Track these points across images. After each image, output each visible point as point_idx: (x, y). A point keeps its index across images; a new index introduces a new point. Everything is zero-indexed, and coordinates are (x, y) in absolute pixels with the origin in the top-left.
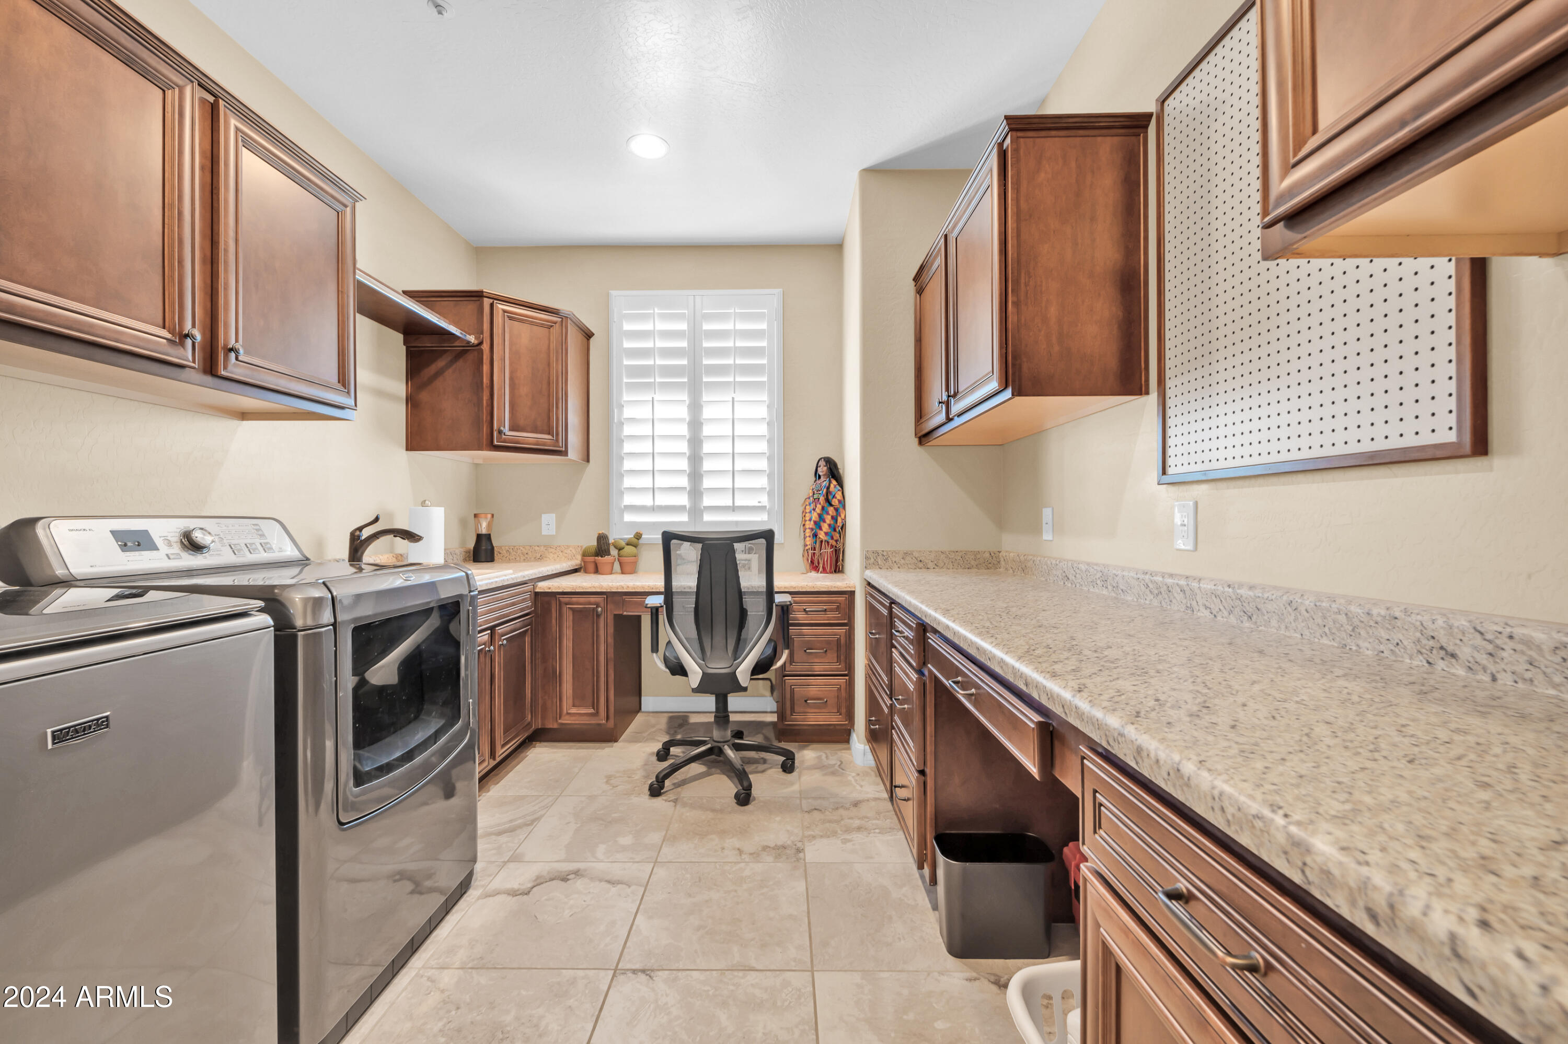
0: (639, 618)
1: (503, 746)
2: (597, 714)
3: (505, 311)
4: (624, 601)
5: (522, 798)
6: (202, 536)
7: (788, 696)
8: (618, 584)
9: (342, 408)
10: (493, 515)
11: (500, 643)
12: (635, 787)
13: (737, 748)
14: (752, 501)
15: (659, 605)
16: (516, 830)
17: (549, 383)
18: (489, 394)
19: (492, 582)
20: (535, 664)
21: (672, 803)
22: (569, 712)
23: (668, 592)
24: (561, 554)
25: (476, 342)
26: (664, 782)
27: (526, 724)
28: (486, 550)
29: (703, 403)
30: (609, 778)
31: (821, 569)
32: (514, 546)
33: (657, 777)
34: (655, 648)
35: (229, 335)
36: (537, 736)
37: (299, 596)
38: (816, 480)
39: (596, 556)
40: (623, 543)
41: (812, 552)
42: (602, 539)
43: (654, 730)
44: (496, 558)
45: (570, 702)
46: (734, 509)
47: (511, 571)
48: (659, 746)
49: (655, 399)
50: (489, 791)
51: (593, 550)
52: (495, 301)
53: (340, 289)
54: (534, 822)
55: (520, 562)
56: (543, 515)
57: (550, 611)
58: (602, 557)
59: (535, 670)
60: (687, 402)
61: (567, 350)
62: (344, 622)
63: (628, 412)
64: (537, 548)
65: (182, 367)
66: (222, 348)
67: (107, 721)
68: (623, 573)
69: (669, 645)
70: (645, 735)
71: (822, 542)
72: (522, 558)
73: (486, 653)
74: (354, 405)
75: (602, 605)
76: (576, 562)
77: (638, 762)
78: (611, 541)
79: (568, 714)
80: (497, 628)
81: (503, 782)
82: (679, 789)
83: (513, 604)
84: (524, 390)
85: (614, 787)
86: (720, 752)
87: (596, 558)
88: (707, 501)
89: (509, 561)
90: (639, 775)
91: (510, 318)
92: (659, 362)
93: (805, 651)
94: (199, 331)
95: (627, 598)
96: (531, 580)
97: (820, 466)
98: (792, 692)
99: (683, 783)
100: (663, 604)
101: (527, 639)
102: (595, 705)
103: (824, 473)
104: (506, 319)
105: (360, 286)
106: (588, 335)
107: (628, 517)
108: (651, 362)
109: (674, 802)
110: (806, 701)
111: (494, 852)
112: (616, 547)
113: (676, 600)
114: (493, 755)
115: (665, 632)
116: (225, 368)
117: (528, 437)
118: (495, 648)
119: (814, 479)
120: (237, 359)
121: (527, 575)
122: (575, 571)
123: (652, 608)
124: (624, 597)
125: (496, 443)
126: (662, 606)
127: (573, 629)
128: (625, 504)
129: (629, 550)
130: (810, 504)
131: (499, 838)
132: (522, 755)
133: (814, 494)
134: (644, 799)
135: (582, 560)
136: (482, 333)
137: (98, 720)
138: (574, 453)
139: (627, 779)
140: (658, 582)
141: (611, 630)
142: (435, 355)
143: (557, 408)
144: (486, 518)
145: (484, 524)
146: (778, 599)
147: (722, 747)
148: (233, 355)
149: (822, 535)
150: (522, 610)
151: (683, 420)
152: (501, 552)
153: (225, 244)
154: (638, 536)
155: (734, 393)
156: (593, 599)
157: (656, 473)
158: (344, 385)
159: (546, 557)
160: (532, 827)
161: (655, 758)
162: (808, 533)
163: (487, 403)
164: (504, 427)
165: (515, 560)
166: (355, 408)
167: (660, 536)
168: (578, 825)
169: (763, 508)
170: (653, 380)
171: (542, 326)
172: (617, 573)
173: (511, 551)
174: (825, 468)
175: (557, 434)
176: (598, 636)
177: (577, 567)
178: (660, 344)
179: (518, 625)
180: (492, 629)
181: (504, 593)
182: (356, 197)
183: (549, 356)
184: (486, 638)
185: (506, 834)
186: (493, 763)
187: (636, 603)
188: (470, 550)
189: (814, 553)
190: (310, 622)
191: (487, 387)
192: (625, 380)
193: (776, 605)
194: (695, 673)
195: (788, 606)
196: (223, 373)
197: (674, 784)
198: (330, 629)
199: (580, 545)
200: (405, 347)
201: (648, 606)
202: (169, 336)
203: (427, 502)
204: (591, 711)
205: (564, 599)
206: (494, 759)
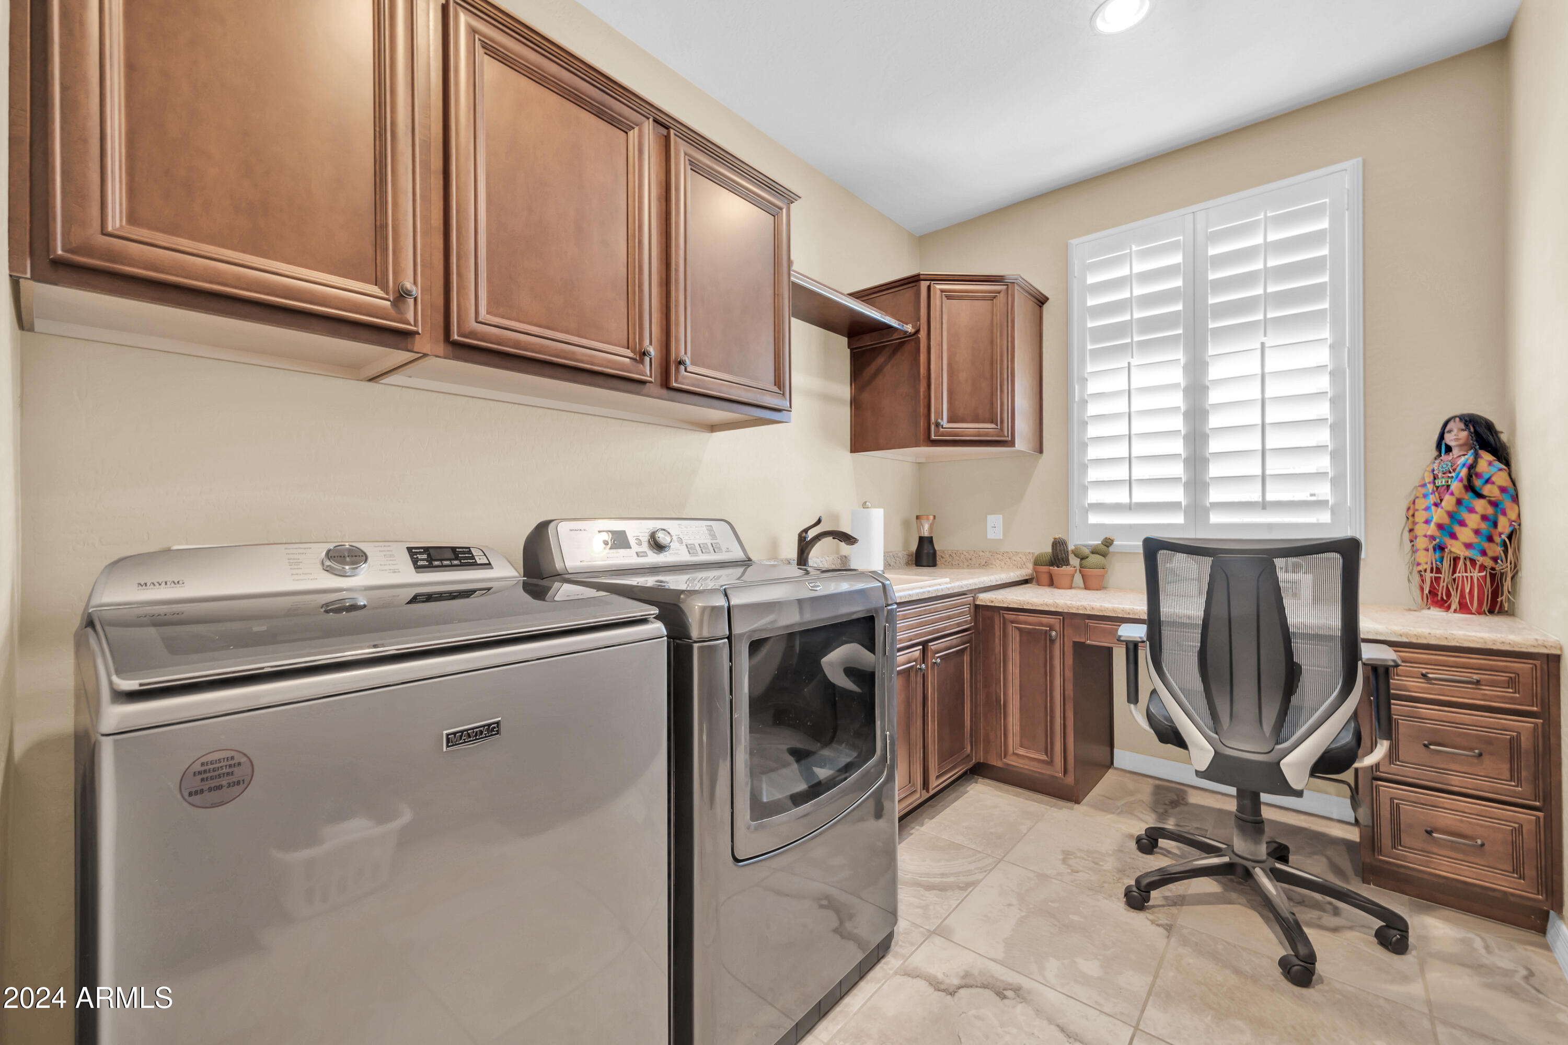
0: (1109, 651)
1: (938, 777)
2: (1051, 762)
3: (942, 291)
4: (1087, 626)
5: (959, 847)
6: (663, 536)
7: (1385, 812)
8: (1079, 603)
9: (779, 410)
10: (934, 517)
11: (934, 661)
12: (1104, 882)
13: (1279, 876)
14: (1300, 494)
15: (1140, 640)
16: (947, 890)
17: (992, 364)
18: (926, 385)
19: (924, 592)
20: (976, 688)
21: (1161, 930)
22: (1015, 751)
23: (1154, 621)
24: (1008, 560)
25: (913, 331)
26: (1149, 892)
27: (965, 756)
28: (928, 554)
29: (1208, 359)
30: (1067, 856)
31: (1455, 605)
32: (957, 551)
33: (1138, 881)
34: (1133, 697)
35: (682, 349)
36: (979, 770)
37: (700, 605)
38: (1440, 455)
39: (1050, 566)
40: (1087, 551)
41: (1434, 575)
42: (1059, 545)
43: (1132, 799)
44: (938, 562)
45: (1017, 739)
46: (1264, 505)
47: (947, 580)
48: (1139, 828)
49: (1132, 364)
50: (922, 825)
51: (1047, 558)
52: (933, 282)
53: (776, 292)
54: (968, 886)
55: (963, 568)
56: (989, 517)
57: (993, 627)
58: (1058, 567)
59: (976, 695)
60: (1182, 362)
61: (1013, 321)
62: (742, 635)
63: (1093, 387)
64: (981, 554)
65: (643, 382)
66: (673, 361)
67: (498, 726)
68: (1086, 588)
69: (1154, 696)
70: (1120, 803)
71: (1456, 559)
72: (966, 564)
73: (917, 671)
74: (789, 406)
75: (1057, 628)
76: (1026, 571)
77: (1107, 845)
78: (1071, 547)
79: (1015, 754)
80: (930, 644)
81: (938, 819)
82: (1174, 910)
83: (949, 618)
84: (963, 376)
85: (1073, 871)
86: (1248, 875)
87: (1051, 568)
88: (1215, 495)
89: (952, 566)
90: (1109, 864)
91: (948, 298)
92: (1138, 315)
93: (1426, 746)
94: (654, 349)
95: (1091, 623)
96: (971, 591)
97: (1450, 432)
98: (1395, 810)
99: (1180, 901)
100: (1145, 639)
101: (966, 658)
102: (1048, 750)
103: (1461, 442)
104: (944, 298)
105: (796, 288)
106: (1041, 301)
107: (1094, 519)
108: (1127, 317)
109: (1166, 929)
110: (1429, 833)
111: (920, 911)
112: (1076, 555)
113: (1167, 634)
114: (925, 785)
115: (1148, 677)
116: (676, 381)
117: (968, 428)
118: (927, 666)
119: (1435, 453)
120: (686, 370)
121: (966, 585)
122: (1026, 582)
123: (1127, 643)
124: (1087, 621)
125: (933, 437)
126: (1143, 642)
127: (1020, 653)
128: (1089, 502)
129: (1095, 559)
130: (1425, 496)
131: (927, 894)
132: (962, 789)
133: (1435, 477)
134: (1119, 906)
135: (1034, 569)
136: (919, 320)
137: (489, 725)
138: (1022, 444)
139: (1092, 865)
140: (1138, 605)
141: (1069, 661)
142: (874, 351)
143: (1002, 391)
144: (928, 519)
145: (926, 527)
146: (1368, 653)
147: (1251, 869)
148: (682, 367)
149: (1456, 548)
150: (959, 625)
151: (1177, 385)
152: (943, 556)
153: (676, 265)
154: (1108, 542)
155: (1265, 336)
156: (1045, 619)
157: (1133, 461)
158: (779, 388)
159: (991, 564)
160: (965, 894)
161: (1133, 845)
162: (1421, 543)
163: (924, 395)
164: (942, 419)
165: (959, 566)
166: (789, 409)
167: (1141, 543)
168: (1023, 914)
169: (1320, 504)
170: (1129, 340)
171: (983, 299)
172: (1079, 588)
173: (954, 555)
174: (1464, 434)
175: (1002, 422)
176: (1052, 667)
177: (1027, 578)
178: (1139, 291)
179: (955, 642)
180: (925, 644)
181: (939, 605)
182: (790, 197)
183: (992, 332)
184: (917, 654)
185: (935, 891)
186: (926, 795)
187: (1104, 630)
188: (913, 553)
189: (1437, 579)
190: (706, 634)
191: (924, 377)
192: (1089, 347)
193: (1364, 664)
194: (1202, 749)
195: (1387, 669)
196: (675, 385)
197: (1166, 898)
198: (724, 643)
199: (1031, 551)
200: (849, 350)
201: (1122, 639)
202: (631, 355)
203: (868, 503)
204: (1044, 757)
205: (1010, 616)
206: (928, 791)
